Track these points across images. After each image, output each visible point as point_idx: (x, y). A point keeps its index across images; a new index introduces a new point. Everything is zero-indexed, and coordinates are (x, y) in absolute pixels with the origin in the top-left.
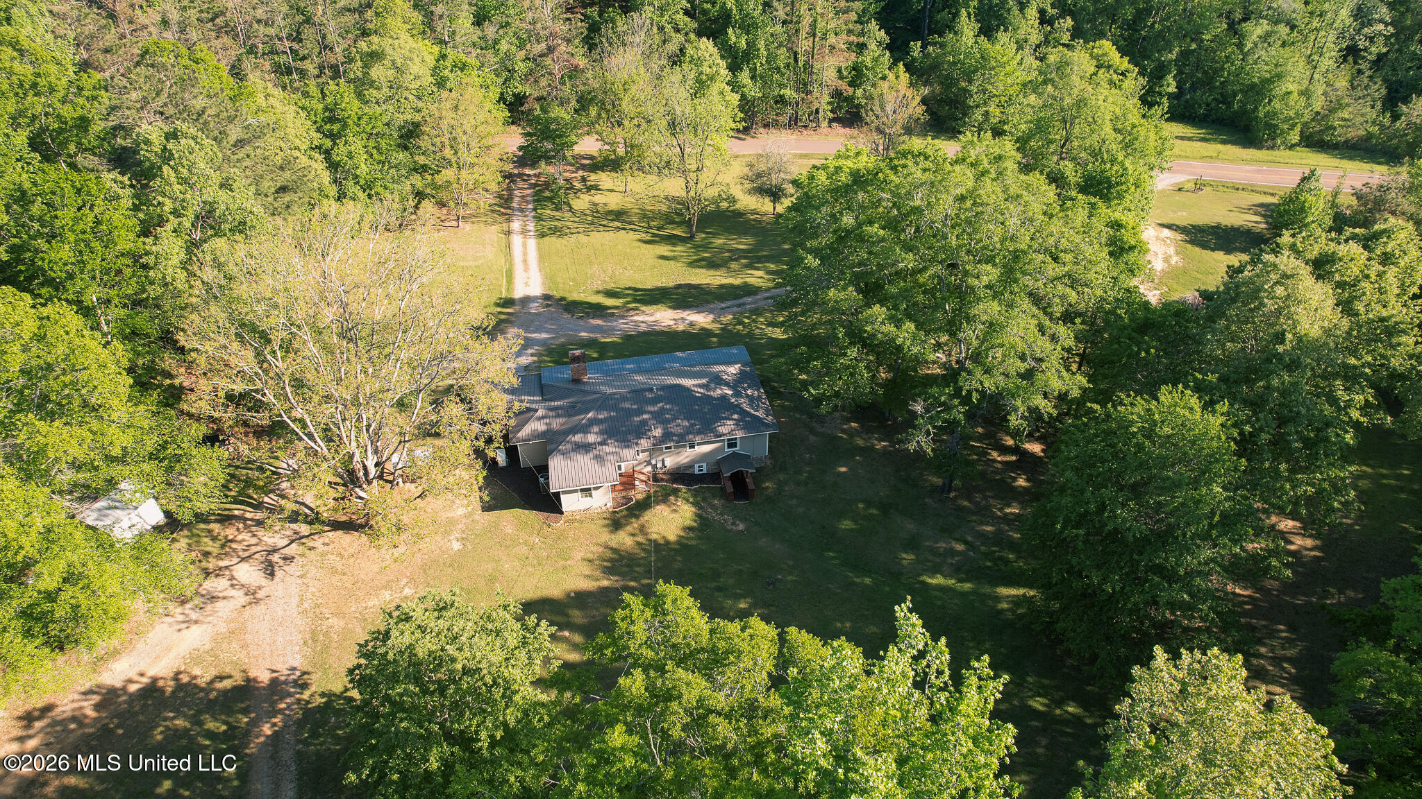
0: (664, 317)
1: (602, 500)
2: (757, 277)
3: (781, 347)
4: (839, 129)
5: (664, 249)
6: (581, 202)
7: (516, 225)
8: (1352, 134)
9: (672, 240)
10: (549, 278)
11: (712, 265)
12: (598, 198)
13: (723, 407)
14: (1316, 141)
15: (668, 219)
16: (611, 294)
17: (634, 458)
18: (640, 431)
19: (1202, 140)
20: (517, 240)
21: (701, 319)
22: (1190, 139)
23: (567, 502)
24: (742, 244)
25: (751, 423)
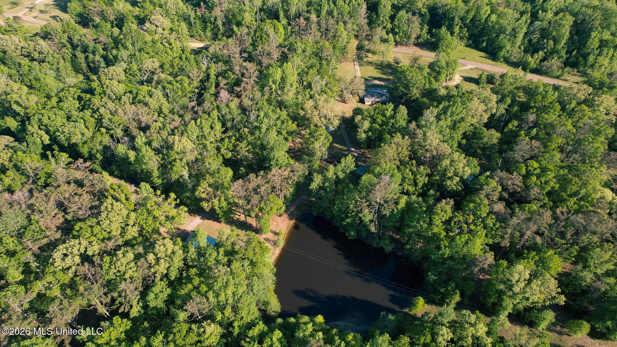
0: (377, 82)
1: (370, 103)
2: (391, 78)
3: (393, 89)
4: (415, 47)
5: (377, 70)
6: (365, 60)
7: (355, 63)
8: (515, 60)
9: (379, 69)
10: (362, 74)
11: (384, 74)
12: (368, 59)
13: (384, 95)
14: (507, 61)
15: (380, 65)
16: (370, 77)
17: (373, 99)
18: (374, 96)
19: (486, 58)
20: (356, 66)
21: (383, 83)
22: (483, 57)
23: (366, 103)
24: (390, 71)
25: (386, 97)
